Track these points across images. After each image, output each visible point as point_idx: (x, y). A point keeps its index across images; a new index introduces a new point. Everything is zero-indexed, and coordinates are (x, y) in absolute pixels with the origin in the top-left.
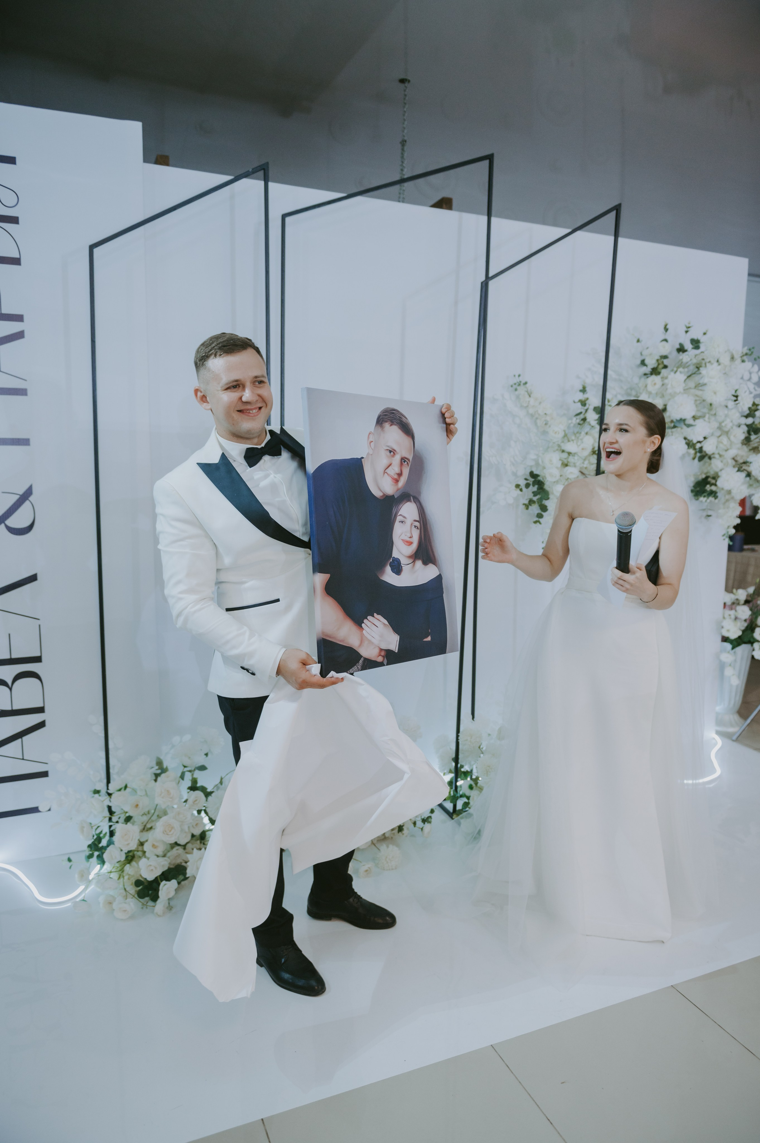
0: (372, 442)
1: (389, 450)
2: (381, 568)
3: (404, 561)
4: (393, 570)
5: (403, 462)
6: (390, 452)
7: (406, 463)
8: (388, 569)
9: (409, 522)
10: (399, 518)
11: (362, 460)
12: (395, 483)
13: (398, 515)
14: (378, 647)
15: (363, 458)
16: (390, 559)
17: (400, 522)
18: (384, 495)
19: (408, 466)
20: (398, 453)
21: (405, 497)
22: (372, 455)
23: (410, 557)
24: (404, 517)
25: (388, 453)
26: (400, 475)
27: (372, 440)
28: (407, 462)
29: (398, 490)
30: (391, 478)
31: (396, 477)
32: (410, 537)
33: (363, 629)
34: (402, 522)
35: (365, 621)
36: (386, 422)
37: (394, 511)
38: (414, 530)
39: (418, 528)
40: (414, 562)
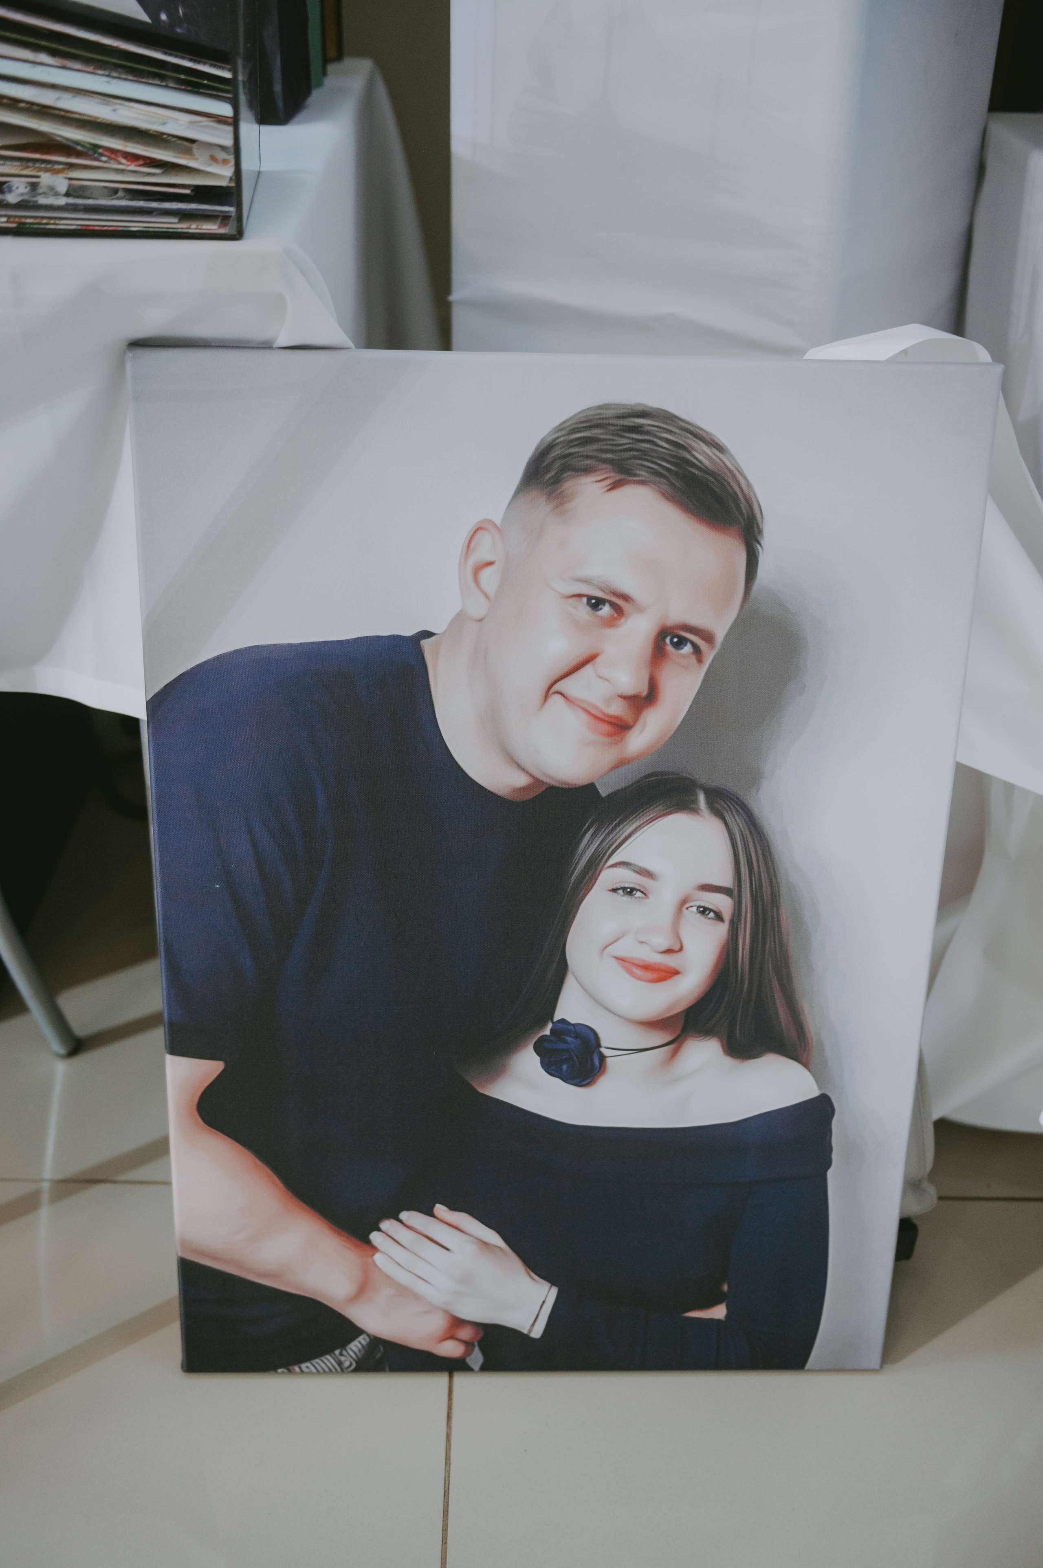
0: (490, 564)
1: (590, 598)
2: (487, 1055)
3: (618, 1036)
4: (551, 1067)
5: (670, 648)
6: (596, 603)
7: (688, 649)
8: (528, 1061)
9: (669, 890)
10: (608, 877)
11: (425, 643)
12: (609, 735)
13: (613, 860)
14: (446, 1312)
15: (427, 634)
16: (543, 1025)
17: (615, 890)
18: (537, 782)
19: (700, 661)
20: (640, 610)
22: (480, 620)
24: (645, 873)
25: (582, 610)
26: (643, 700)
27: (489, 558)
28: (695, 647)
29: (621, 763)
30: (584, 716)
31: (617, 709)
32: (669, 951)
33: (375, 1249)
34: (630, 891)
35: (387, 1225)
36: (587, 471)
37: (587, 846)
38: (693, 922)
39: (719, 917)
40: (676, 1043)
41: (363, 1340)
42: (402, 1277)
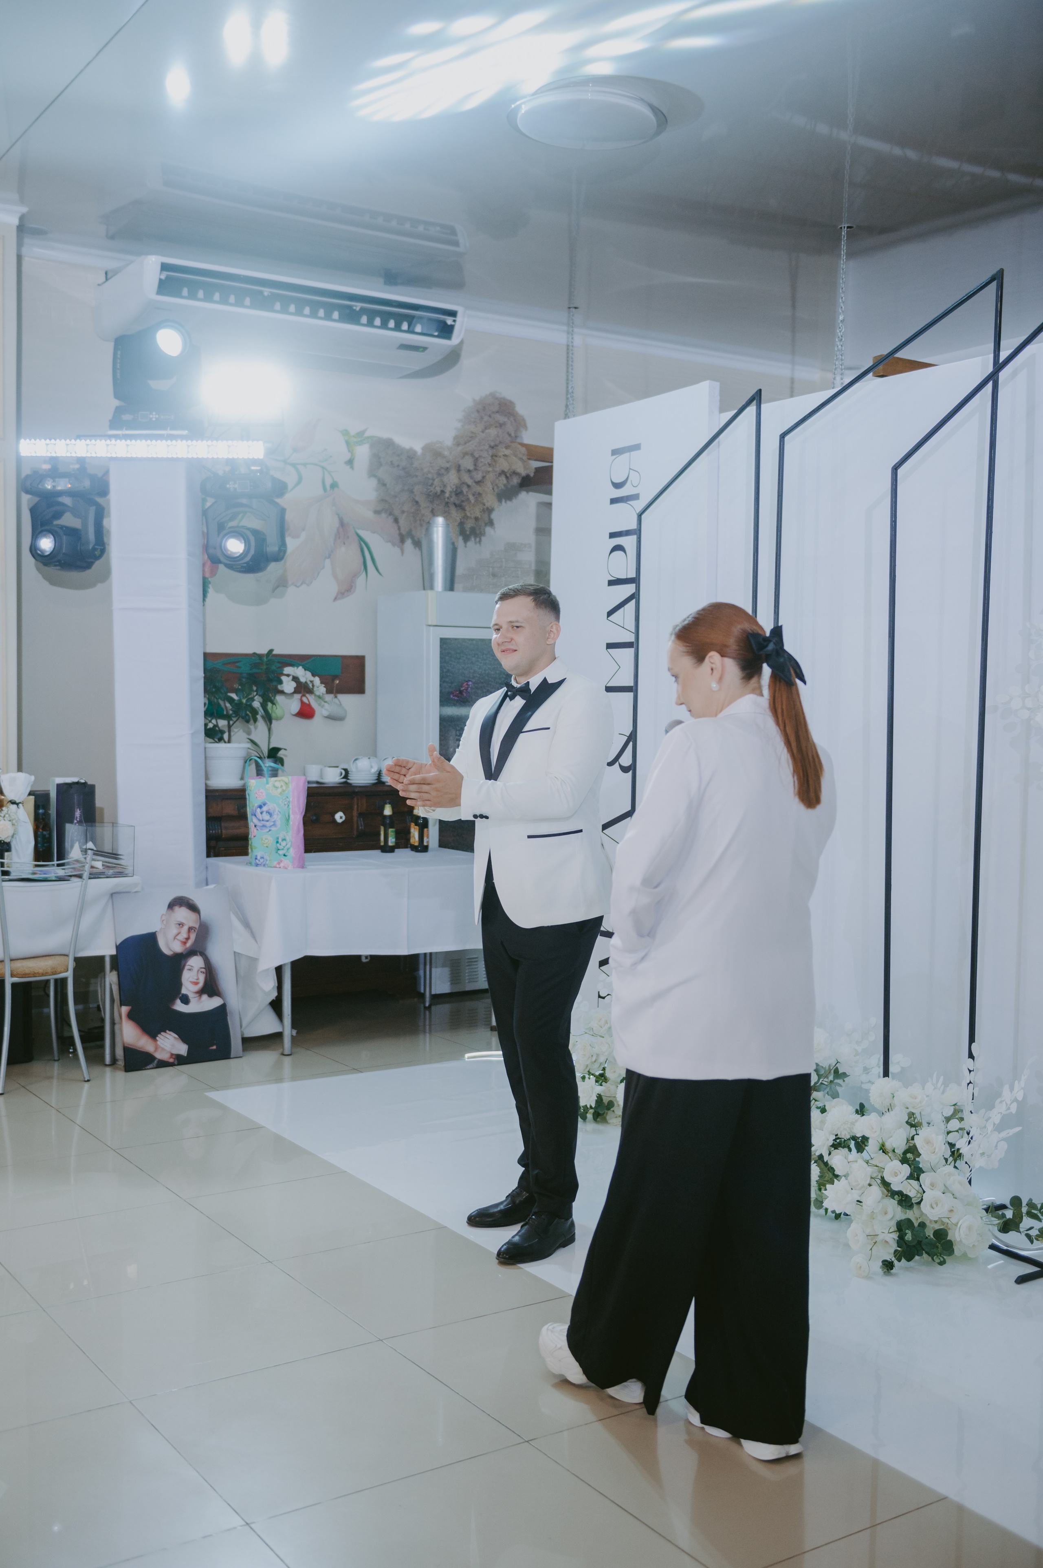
0: (165, 920)
2: (173, 1001)
3: (191, 996)
4: (182, 1002)
5: (191, 930)
6: (179, 925)
8: (178, 1001)
9: (195, 970)
10: (187, 967)
11: (157, 933)
12: (184, 944)
13: (186, 965)
14: (170, 1053)
15: (157, 931)
16: (180, 995)
17: (188, 970)
18: (174, 953)
19: (195, 933)
20: (186, 925)
21: (191, 953)
22: (164, 929)
23: (197, 993)
24: (191, 966)
25: (178, 926)
26: (188, 939)
28: (194, 930)
29: (186, 949)
30: (180, 942)
31: (184, 940)
32: (197, 979)
33: (157, 1041)
34: (190, 970)
35: (159, 1035)
36: (176, 905)
37: (183, 962)
38: (200, 973)
39: (204, 973)
40: (200, 996)
41: (157, 1060)
42: (162, 1046)
